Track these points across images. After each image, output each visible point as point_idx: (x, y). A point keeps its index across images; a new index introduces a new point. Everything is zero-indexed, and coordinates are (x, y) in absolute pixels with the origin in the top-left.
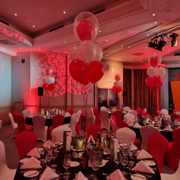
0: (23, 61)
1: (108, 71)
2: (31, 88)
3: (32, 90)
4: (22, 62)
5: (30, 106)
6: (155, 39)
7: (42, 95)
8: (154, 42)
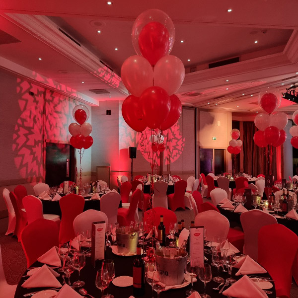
0: (109, 113)
1: (213, 125)
2: (120, 148)
3: (120, 150)
4: (107, 114)
5: (118, 171)
6: (292, 89)
7: (135, 157)
8: (290, 92)
